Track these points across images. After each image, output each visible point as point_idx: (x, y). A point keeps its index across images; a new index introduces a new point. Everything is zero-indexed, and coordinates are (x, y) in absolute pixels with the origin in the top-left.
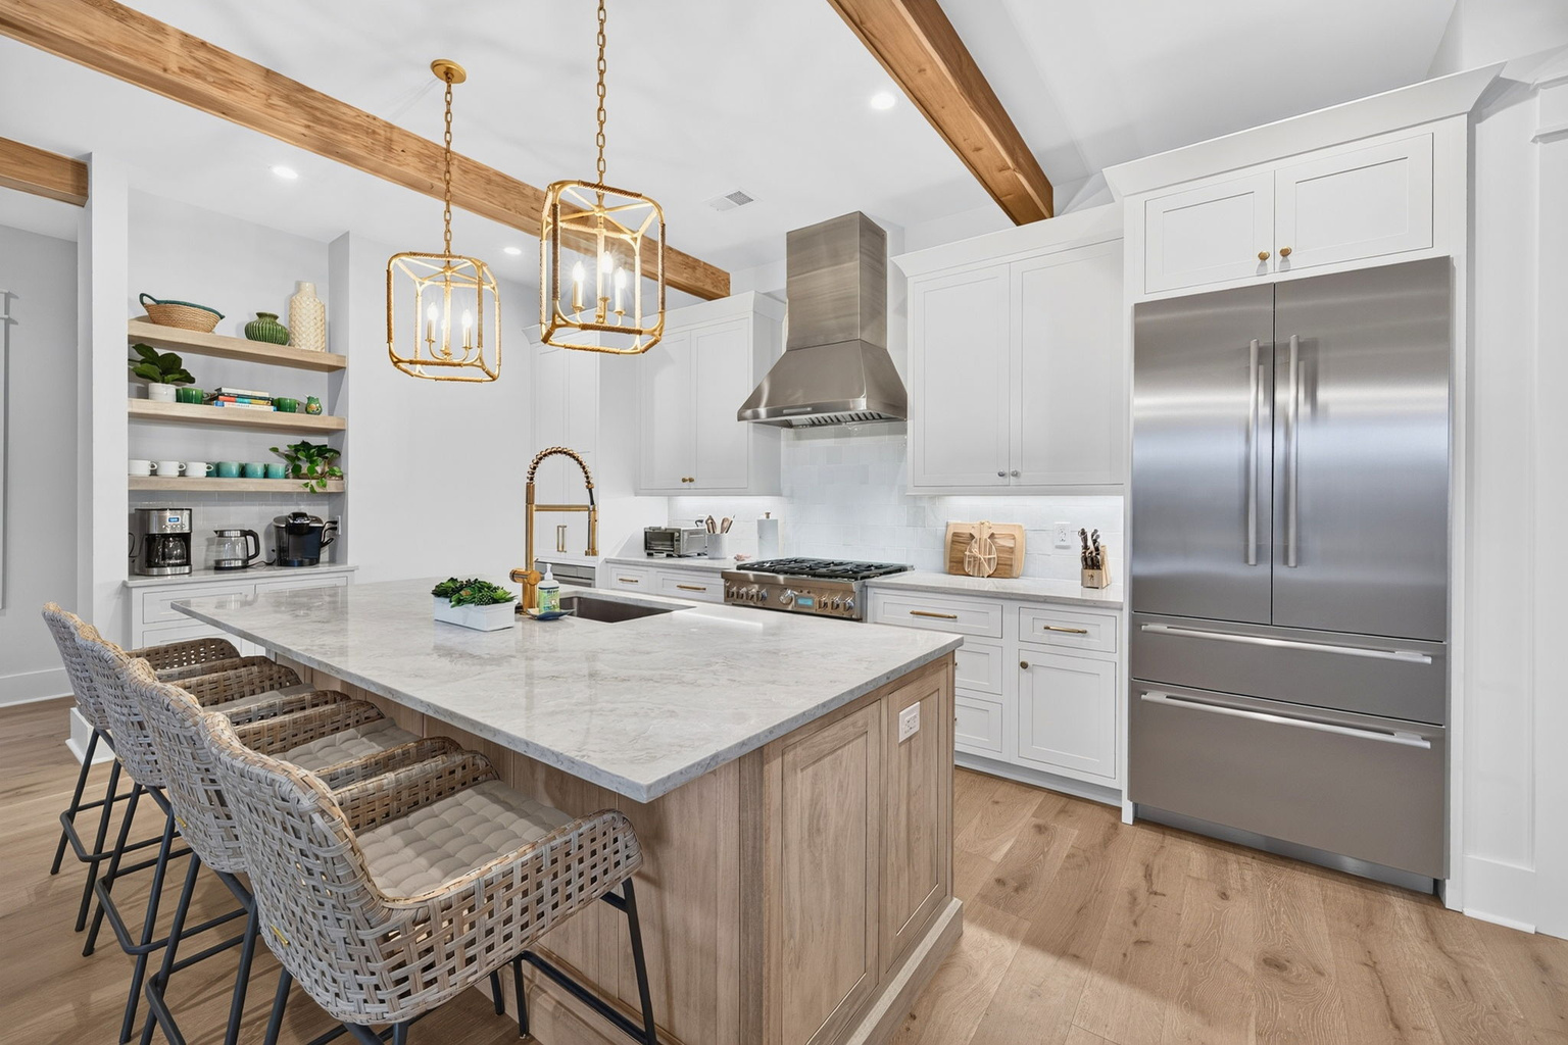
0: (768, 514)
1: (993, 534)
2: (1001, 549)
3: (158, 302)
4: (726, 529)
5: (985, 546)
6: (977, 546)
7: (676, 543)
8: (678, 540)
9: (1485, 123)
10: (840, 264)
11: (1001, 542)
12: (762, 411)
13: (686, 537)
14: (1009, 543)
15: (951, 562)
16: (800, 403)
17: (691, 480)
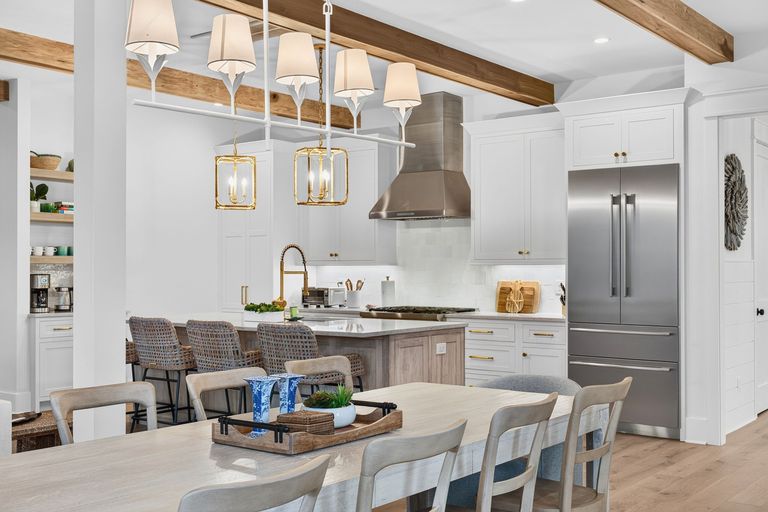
0: (388, 278)
1: (522, 288)
2: (526, 297)
3: (39, 156)
4: (359, 288)
5: (518, 294)
6: (513, 295)
7: (325, 297)
8: (327, 296)
9: (691, 107)
10: (432, 122)
11: (527, 292)
12: (384, 213)
13: (332, 293)
14: (531, 293)
15: (499, 305)
16: (407, 210)
17: (336, 255)
